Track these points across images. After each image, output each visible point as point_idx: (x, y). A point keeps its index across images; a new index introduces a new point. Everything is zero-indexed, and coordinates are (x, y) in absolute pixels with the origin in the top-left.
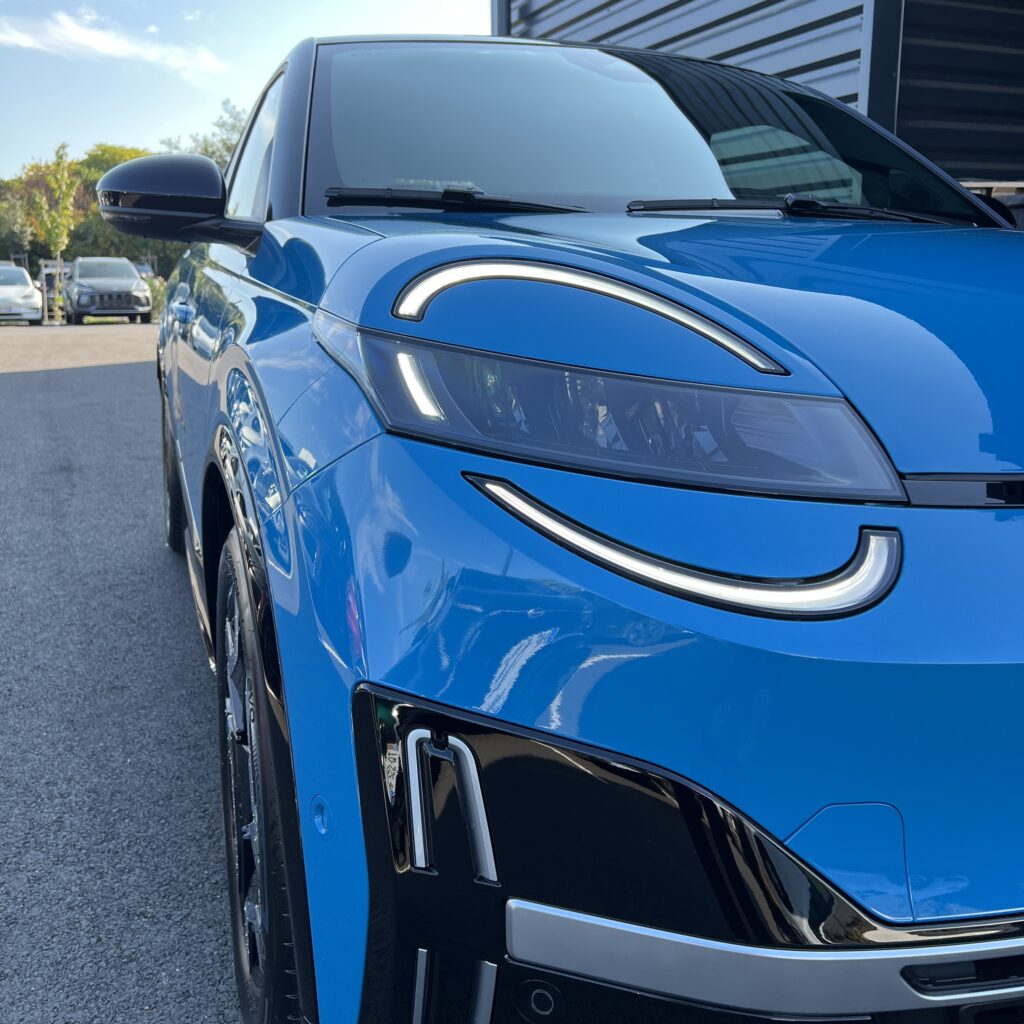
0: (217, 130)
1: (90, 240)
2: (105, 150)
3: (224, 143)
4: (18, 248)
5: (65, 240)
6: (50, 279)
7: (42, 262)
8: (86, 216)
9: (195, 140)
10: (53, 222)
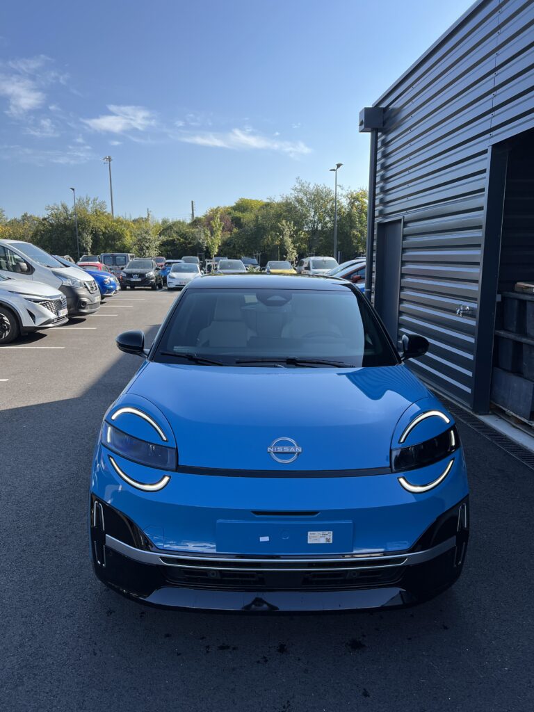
0: (293, 192)
1: (232, 246)
2: (243, 201)
3: (295, 197)
4: (201, 250)
5: (217, 250)
6: (209, 267)
7: (206, 260)
8: (231, 234)
9: (282, 197)
10: (212, 242)
